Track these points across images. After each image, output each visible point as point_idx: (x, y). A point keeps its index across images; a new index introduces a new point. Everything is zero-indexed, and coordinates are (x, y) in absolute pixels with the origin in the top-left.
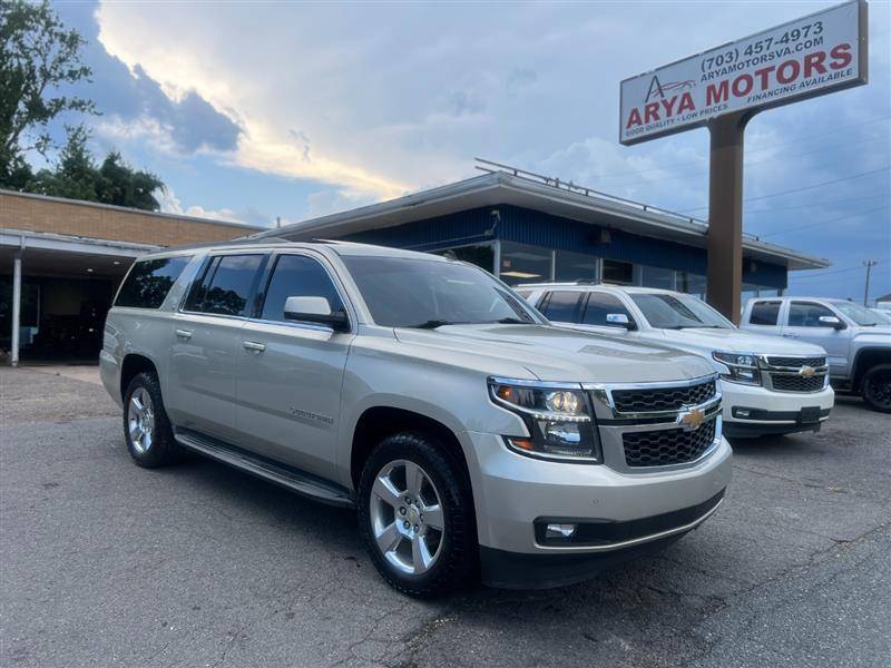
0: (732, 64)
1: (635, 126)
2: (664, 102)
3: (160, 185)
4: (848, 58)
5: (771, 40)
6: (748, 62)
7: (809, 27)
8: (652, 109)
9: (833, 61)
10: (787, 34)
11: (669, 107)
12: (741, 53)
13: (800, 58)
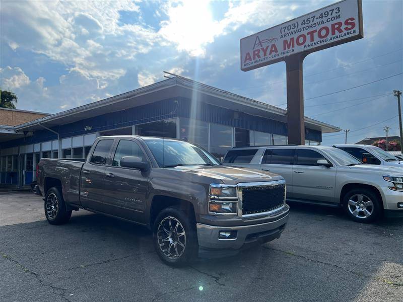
0: (295, 29)
1: (248, 62)
2: (263, 49)
3: (15, 98)
4: (353, 25)
5: (314, 17)
6: (303, 28)
7: (333, 10)
8: (256, 52)
9: (346, 26)
10: (322, 14)
11: (265, 51)
12: (300, 23)
13: (329, 25)
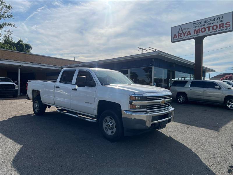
0: (201, 25)
1: (175, 38)
2: (183, 33)
5: (211, 20)
6: (205, 24)
7: (220, 17)
8: (180, 34)
9: (226, 25)
10: (215, 19)
12: (203, 22)
13: (218, 24)
